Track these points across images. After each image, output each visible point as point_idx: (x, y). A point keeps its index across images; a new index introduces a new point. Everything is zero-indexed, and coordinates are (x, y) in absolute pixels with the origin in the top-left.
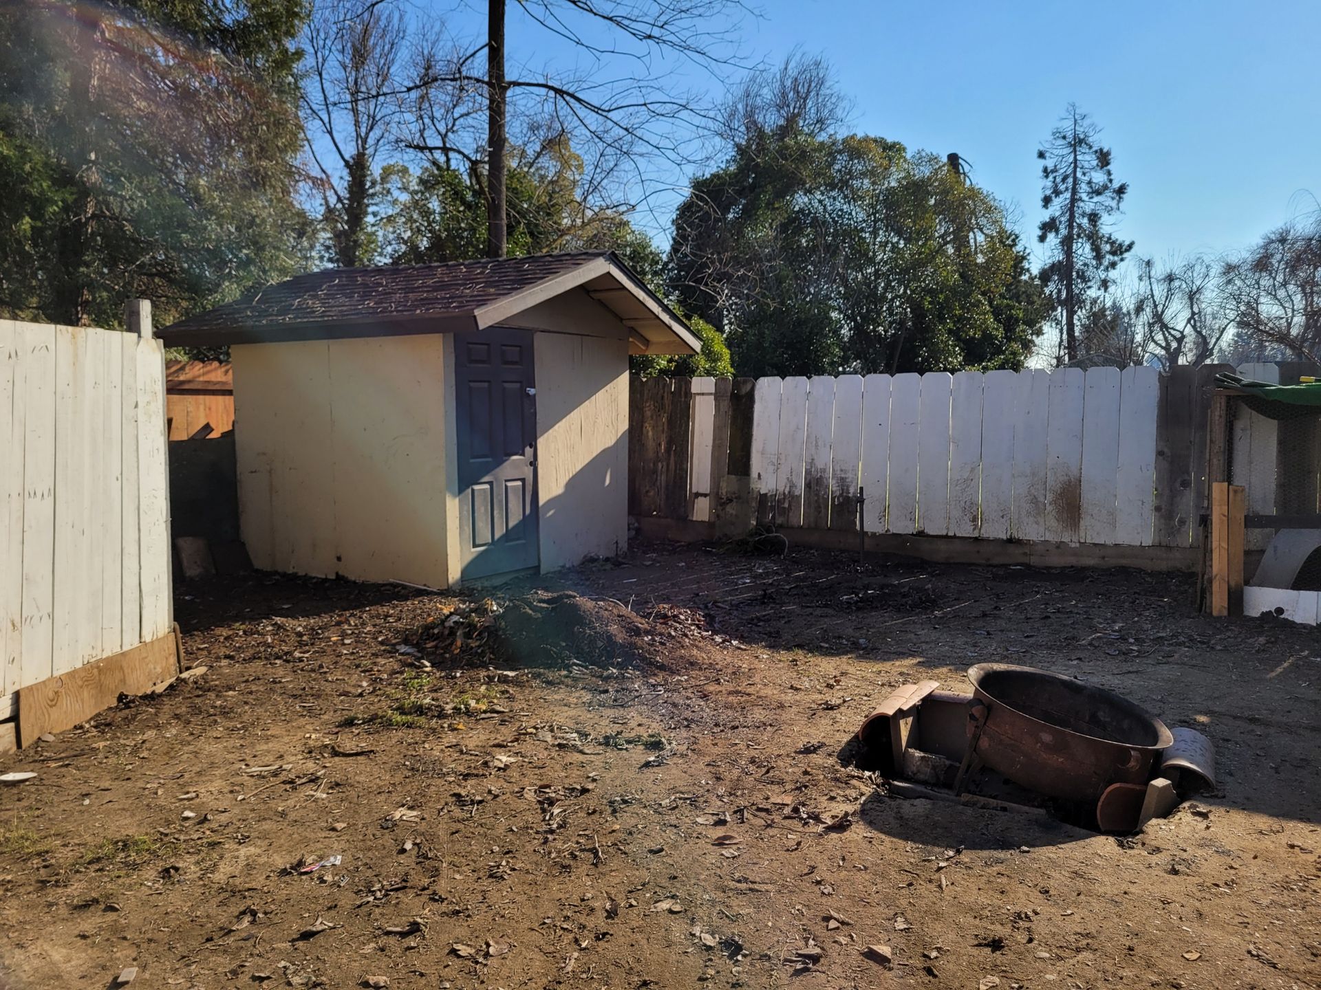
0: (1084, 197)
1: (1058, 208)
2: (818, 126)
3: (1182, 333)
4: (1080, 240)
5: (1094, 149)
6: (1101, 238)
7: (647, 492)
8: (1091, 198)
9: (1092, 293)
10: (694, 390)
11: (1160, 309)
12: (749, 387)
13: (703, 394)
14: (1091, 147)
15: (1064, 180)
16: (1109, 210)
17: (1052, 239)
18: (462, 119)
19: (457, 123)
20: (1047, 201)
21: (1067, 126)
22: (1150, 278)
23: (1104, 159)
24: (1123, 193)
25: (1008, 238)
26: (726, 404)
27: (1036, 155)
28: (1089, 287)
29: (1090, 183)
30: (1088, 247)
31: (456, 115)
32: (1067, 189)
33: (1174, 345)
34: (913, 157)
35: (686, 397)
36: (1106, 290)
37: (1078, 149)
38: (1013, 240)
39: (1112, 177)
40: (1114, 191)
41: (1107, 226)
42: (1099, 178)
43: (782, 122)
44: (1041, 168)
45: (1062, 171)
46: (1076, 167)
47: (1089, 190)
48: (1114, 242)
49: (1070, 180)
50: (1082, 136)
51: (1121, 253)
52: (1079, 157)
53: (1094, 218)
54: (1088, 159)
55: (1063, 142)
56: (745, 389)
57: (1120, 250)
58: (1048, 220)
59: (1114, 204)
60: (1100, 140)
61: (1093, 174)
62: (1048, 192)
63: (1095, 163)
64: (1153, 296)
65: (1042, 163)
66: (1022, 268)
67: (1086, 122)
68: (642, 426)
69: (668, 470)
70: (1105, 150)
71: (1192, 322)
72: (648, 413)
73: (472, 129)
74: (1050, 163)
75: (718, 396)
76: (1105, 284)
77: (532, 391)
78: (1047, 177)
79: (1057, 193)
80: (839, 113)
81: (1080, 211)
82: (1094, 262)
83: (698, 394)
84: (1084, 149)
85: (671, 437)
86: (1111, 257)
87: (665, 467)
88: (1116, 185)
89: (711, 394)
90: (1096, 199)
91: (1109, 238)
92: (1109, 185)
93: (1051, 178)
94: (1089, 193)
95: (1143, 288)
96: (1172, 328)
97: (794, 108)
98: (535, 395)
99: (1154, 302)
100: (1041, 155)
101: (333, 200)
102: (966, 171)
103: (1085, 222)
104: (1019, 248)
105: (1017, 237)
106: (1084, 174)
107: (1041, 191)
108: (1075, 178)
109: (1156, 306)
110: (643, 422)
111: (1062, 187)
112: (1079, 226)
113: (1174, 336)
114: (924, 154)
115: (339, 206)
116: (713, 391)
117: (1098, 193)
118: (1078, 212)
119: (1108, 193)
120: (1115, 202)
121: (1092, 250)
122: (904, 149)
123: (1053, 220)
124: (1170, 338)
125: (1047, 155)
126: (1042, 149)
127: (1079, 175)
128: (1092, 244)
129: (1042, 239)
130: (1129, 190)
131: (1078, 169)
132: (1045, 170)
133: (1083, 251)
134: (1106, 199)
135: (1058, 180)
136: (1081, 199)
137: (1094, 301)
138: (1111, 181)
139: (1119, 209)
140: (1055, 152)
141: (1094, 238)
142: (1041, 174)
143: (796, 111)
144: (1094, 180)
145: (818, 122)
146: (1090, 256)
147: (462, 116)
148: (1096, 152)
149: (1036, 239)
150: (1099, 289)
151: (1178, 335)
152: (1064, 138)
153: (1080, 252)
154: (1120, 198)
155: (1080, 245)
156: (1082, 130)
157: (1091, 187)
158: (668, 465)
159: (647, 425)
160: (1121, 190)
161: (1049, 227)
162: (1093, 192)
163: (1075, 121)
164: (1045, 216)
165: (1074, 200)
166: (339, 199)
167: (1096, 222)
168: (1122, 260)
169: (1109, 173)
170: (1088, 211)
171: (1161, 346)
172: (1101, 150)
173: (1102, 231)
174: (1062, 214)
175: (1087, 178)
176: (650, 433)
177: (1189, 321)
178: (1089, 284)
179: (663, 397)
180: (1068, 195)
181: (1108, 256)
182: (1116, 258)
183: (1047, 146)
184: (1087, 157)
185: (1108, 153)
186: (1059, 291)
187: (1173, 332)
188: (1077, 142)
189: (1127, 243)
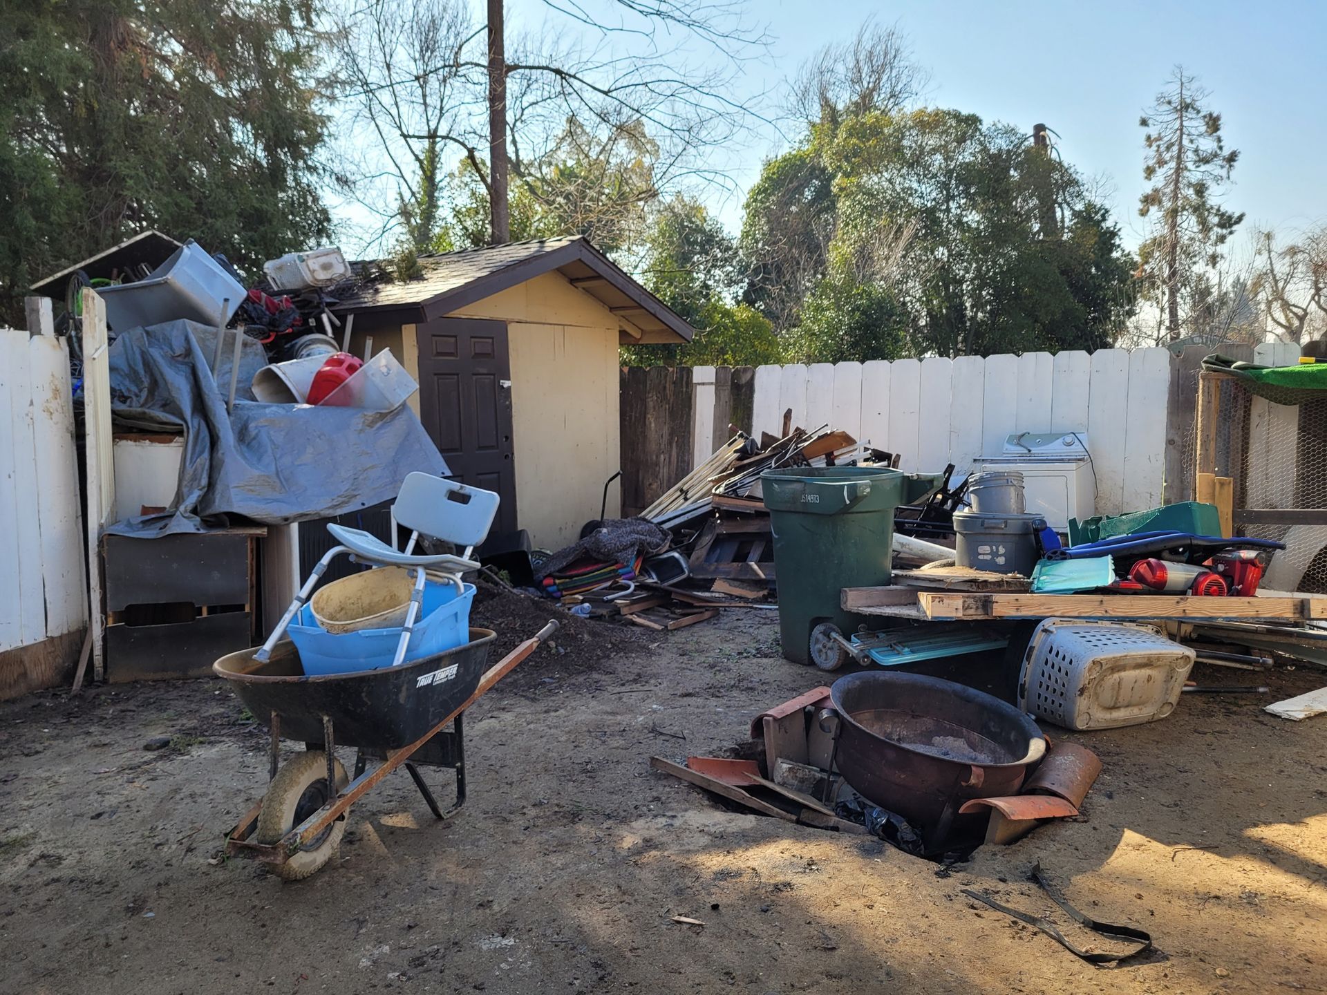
0: (1190, 165)
1: (1162, 178)
2: (892, 100)
3: (1305, 310)
4: (1185, 213)
5: (1202, 114)
6: (1208, 210)
7: (650, 484)
8: (1198, 167)
9: (1199, 268)
10: (695, 380)
11: (1281, 285)
12: (748, 376)
13: (703, 384)
14: (1198, 112)
15: (1168, 149)
16: (1218, 179)
17: (1155, 212)
18: (530, 108)
19: (525, 112)
20: (1150, 172)
21: (1173, 91)
22: (1270, 252)
23: (1213, 123)
24: (1234, 161)
25: (1096, 213)
26: (726, 393)
27: (1138, 122)
28: (1195, 263)
29: (1196, 151)
30: (1194, 219)
31: (525, 104)
32: (1172, 157)
33: (1296, 323)
34: (989, 129)
35: (687, 387)
36: (1214, 265)
37: (1184, 114)
38: (1103, 216)
39: (1222, 144)
40: (1224, 159)
41: (1217, 197)
42: (1207, 145)
43: (856, 98)
44: (1144, 137)
45: (1166, 139)
46: (1182, 134)
47: (1195, 158)
48: (1223, 215)
49: (1175, 148)
50: (1188, 101)
51: (1231, 226)
52: (1185, 124)
53: (1200, 189)
54: (1196, 125)
55: (1167, 107)
56: (744, 379)
57: (1228, 222)
58: (1150, 192)
59: (1223, 172)
60: (1207, 105)
61: (1201, 140)
62: (1151, 163)
63: (1203, 129)
64: (1272, 271)
65: (1145, 131)
66: (1113, 245)
67: (1194, 85)
68: (645, 418)
69: (670, 462)
70: (1215, 115)
71: (1316, 298)
72: (651, 404)
73: (542, 118)
74: (1153, 131)
75: (718, 384)
76: (1214, 260)
77: (506, 384)
78: (1150, 146)
79: (1161, 163)
80: (915, 86)
81: (1185, 181)
82: (1200, 236)
83: (699, 384)
84: (1191, 113)
85: (672, 428)
86: (1219, 230)
87: (667, 460)
88: (1226, 152)
89: (712, 383)
90: (1203, 168)
91: (1218, 210)
92: (1219, 152)
93: (1154, 147)
94: (1195, 162)
95: (1261, 263)
96: (1294, 305)
97: (869, 83)
98: (509, 388)
99: (1274, 276)
100: (1144, 123)
101: (407, 195)
102: (1053, 142)
103: (1190, 192)
104: (1108, 224)
105: (1107, 211)
106: (1192, 141)
107: (1143, 161)
108: (1181, 146)
109: (1276, 282)
110: (645, 413)
111: (1167, 156)
112: (1186, 198)
113: (1295, 314)
114: (1000, 126)
115: (413, 200)
116: (714, 380)
117: (1206, 161)
118: (1184, 182)
119: (1218, 162)
120: (1225, 170)
121: (1199, 223)
122: (980, 121)
123: (1156, 191)
124: (1291, 315)
125: (1150, 122)
126: (1144, 116)
127: (1185, 142)
128: (1198, 217)
129: (1143, 213)
130: (1240, 158)
131: (1184, 136)
132: (1149, 138)
133: (1189, 224)
134: (1214, 168)
135: (1163, 148)
136: (1186, 168)
137: (1200, 278)
138: (1221, 148)
139: (1229, 178)
140: (1160, 119)
141: (1200, 210)
142: (1144, 143)
143: (871, 85)
144: (1201, 148)
145: (891, 97)
146: (1195, 230)
147: (531, 105)
148: (1205, 117)
149: (1137, 213)
150: (1207, 265)
151: (1300, 312)
152: (1169, 103)
153: (1185, 225)
154: (1231, 166)
155: (1184, 218)
156: (1189, 93)
157: (1198, 155)
158: (670, 458)
159: (649, 416)
160: (1232, 158)
161: (1150, 200)
162: (1199, 161)
163: (1182, 84)
164: (1148, 187)
165: (1179, 169)
166: (413, 194)
167: (1202, 192)
168: (1231, 233)
169: (1219, 140)
170: (1194, 181)
171: (1279, 324)
172: (1211, 115)
173: (1209, 202)
174: (1166, 185)
175: (1194, 146)
176: (653, 425)
177: (1313, 298)
178: (1194, 259)
179: (665, 387)
180: (1173, 165)
181: (1216, 229)
182: (1224, 231)
183: (1150, 112)
184: (1194, 123)
185: (1218, 118)
186: (1161, 269)
187: (1295, 310)
188: (1185, 107)
189: (1236, 215)
